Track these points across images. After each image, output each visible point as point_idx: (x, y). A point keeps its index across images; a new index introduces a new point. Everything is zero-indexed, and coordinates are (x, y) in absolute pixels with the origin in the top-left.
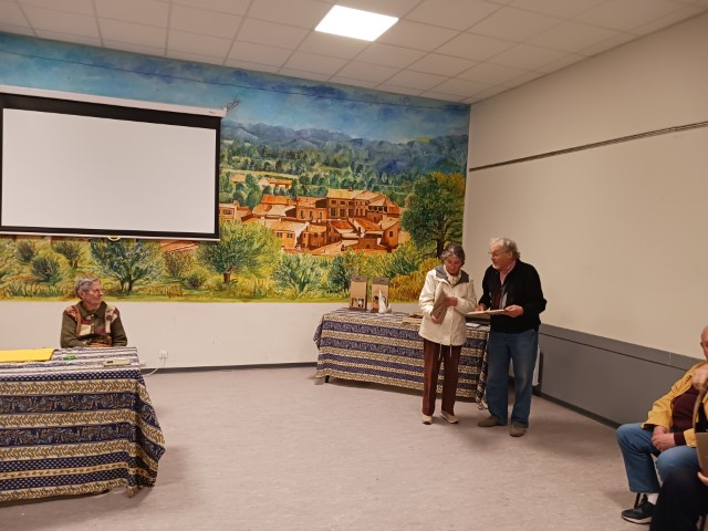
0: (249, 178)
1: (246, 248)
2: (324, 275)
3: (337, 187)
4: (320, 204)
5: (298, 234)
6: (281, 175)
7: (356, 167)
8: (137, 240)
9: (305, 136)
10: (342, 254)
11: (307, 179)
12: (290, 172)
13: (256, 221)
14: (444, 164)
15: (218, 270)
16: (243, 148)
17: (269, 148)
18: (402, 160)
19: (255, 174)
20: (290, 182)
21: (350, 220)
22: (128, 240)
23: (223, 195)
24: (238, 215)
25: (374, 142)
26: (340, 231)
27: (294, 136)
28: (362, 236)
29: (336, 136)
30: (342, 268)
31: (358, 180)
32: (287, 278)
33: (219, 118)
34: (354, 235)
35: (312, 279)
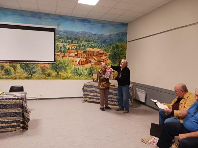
0: (64, 45)
1: (63, 65)
2: (86, 72)
3: (89, 47)
4: (85, 52)
5: (78, 61)
6: (73, 44)
7: (95, 42)
8: (33, 63)
9: (79, 33)
10: (91, 66)
11: (80, 45)
12: (75, 43)
13: (66, 57)
14: (120, 40)
15: (55, 71)
16: (62, 37)
17: (69, 37)
18: (108, 40)
19: (65, 44)
20: (76, 46)
21: (93, 57)
22: (30, 63)
23: (56, 50)
24: (61, 56)
25: (100, 34)
26: (90, 60)
27: (76, 33)
28: (97, 61)
29: (88, 33)
30: (91, 70)
31: (95, 45)
32: (75, 73)
33: (55, 29)
34: (95, 61)
35: (82, 73)
